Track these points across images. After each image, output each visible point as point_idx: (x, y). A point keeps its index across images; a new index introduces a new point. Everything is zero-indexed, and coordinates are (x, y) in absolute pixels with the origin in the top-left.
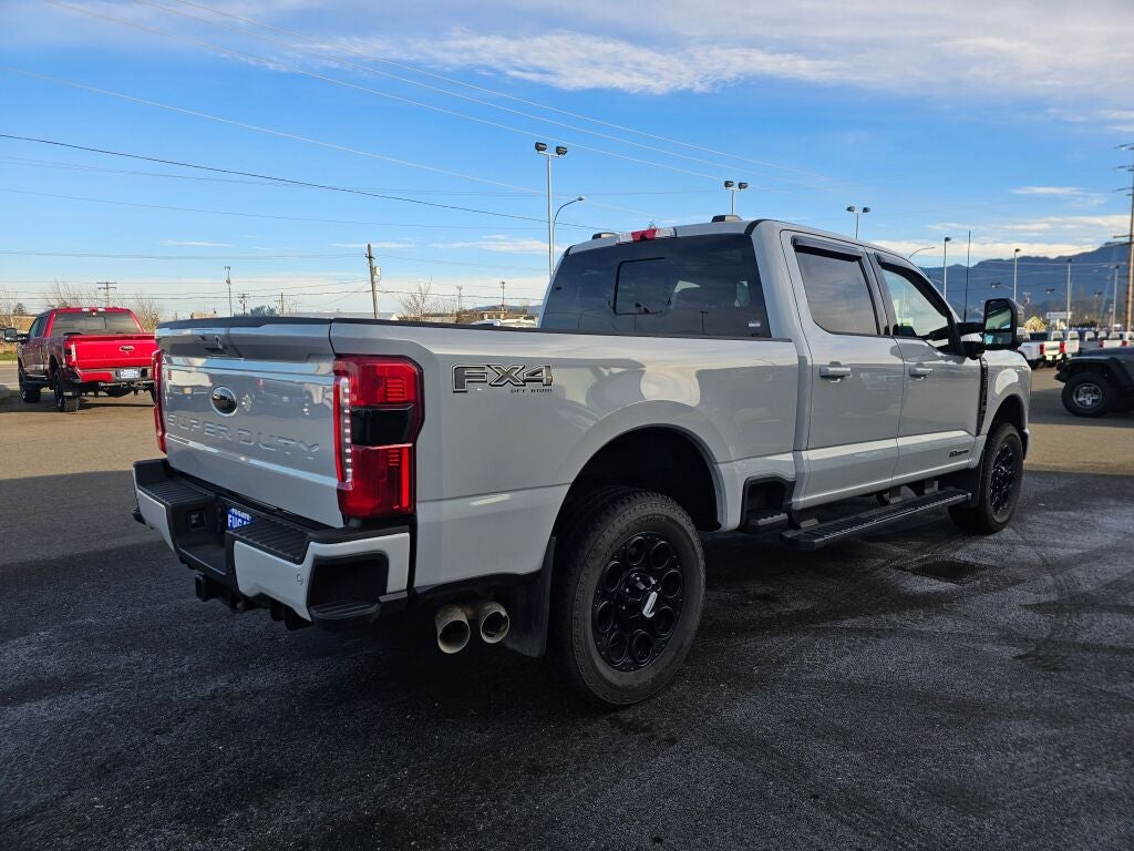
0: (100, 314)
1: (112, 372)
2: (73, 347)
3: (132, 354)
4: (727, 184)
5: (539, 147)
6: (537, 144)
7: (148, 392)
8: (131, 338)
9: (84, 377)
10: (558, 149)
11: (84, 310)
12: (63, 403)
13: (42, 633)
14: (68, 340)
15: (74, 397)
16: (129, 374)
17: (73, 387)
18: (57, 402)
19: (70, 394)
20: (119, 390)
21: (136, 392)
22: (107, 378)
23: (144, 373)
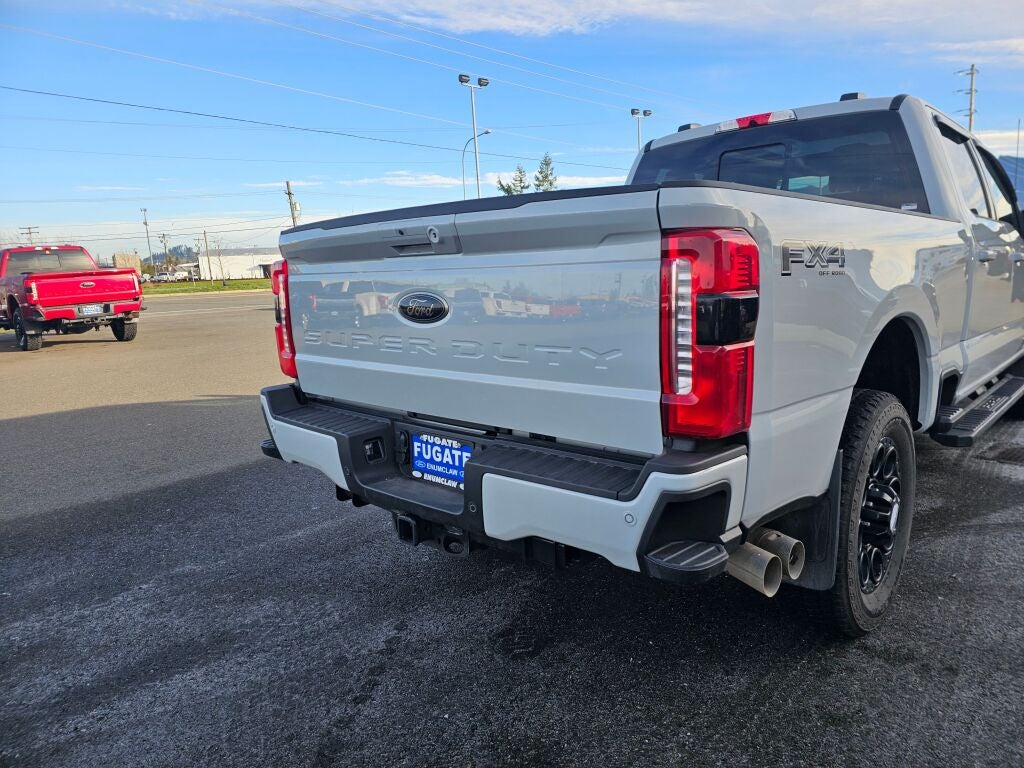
0: (54, 252)
1: (75, 309)
2: (34, 286)
3: (93, 289)
4: (633, 112)
5: (462, 79)
6: (461, 76)
7: (109, 327)
8: (91, 274)
9: (48, 314)
10: (480, 80)
11: (37, 249)
12: (26, 341)
13: (144, 586)
14: (27, 278)
15: (36, 335)
16: (92, 310)
17: (35, 324)
18: (19, 340)
19: (33, 332)
20: (80, 328)
21: (97, 328)
22: (70, 315)
23: (106, 309)
